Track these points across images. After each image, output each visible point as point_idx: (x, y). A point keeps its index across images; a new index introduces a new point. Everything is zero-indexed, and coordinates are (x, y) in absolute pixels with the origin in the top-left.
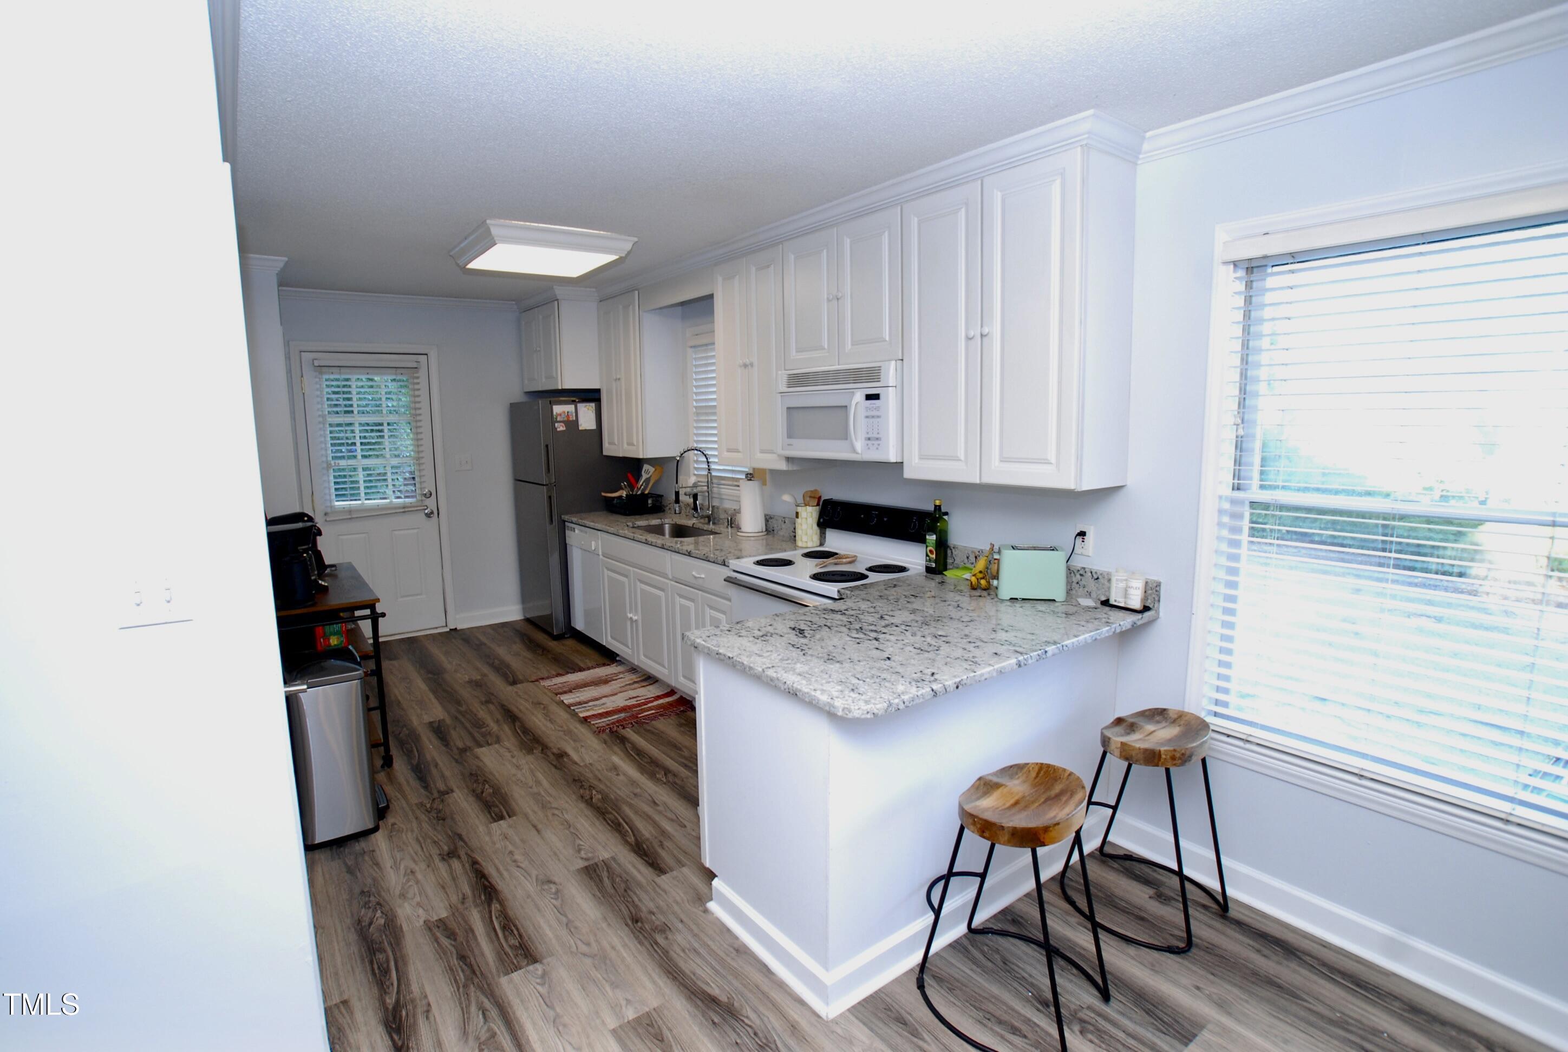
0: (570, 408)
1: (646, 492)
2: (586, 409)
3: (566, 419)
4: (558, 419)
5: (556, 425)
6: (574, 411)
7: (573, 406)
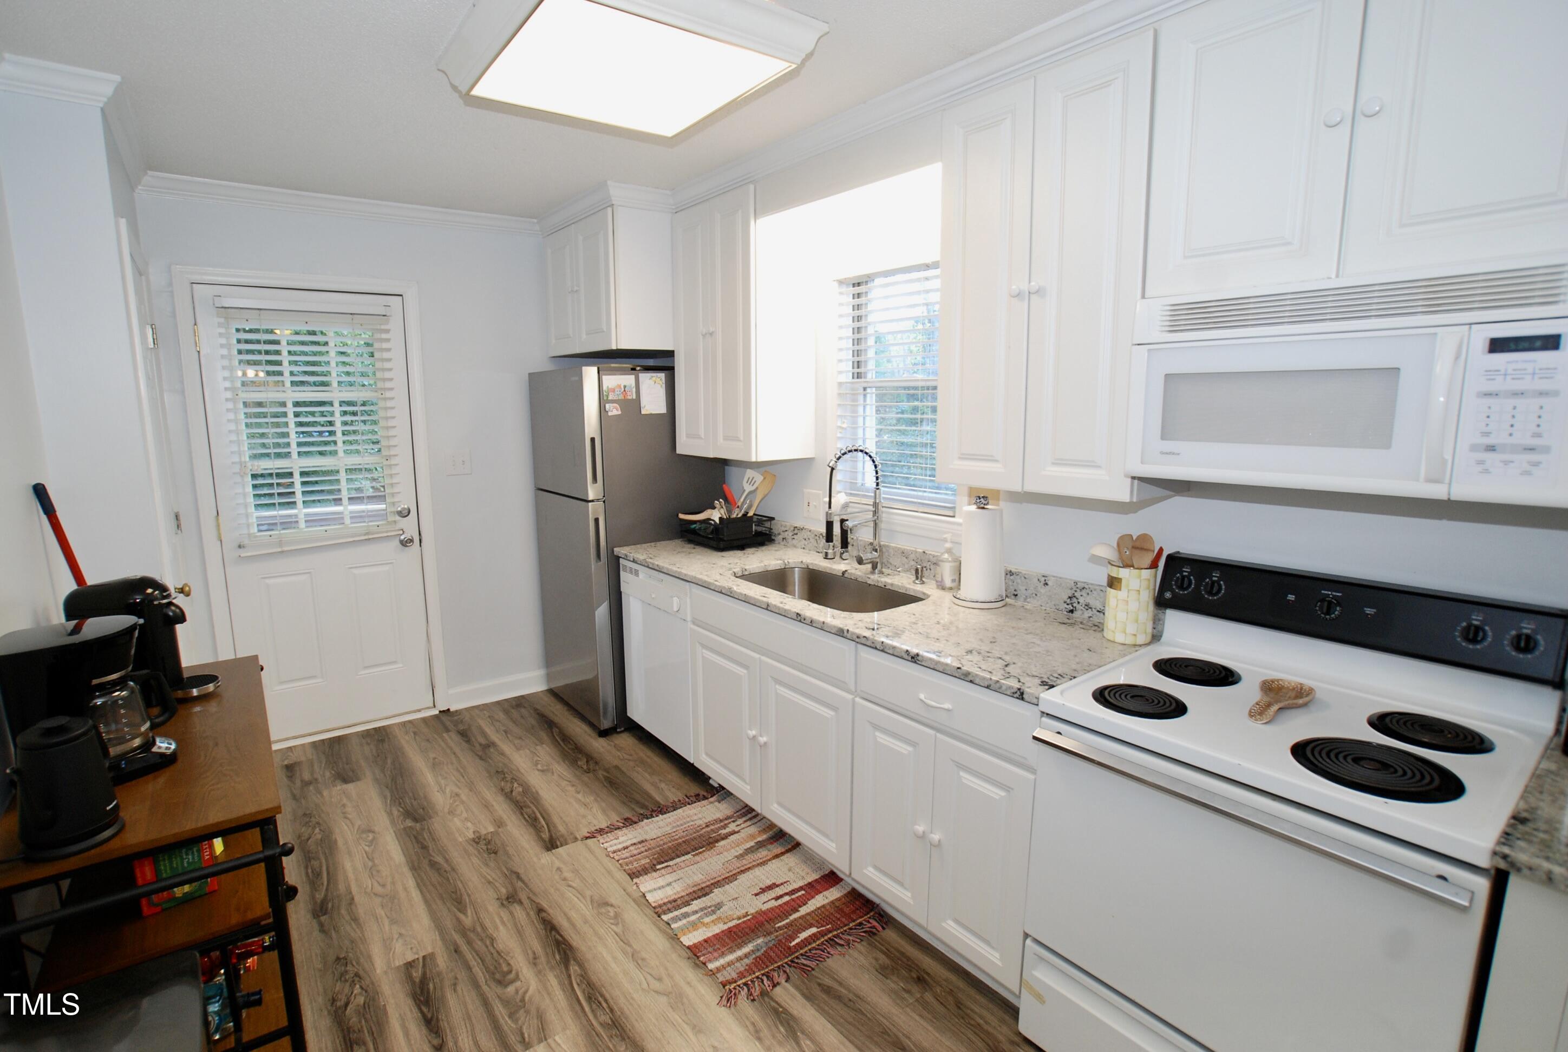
0: (629, 380)
1: (750, 514)
2: (651, 382)
3: (621, 397)
4: (610, 398)
5: (607, 406)
6: (634, 384)
7: (632, 377)
